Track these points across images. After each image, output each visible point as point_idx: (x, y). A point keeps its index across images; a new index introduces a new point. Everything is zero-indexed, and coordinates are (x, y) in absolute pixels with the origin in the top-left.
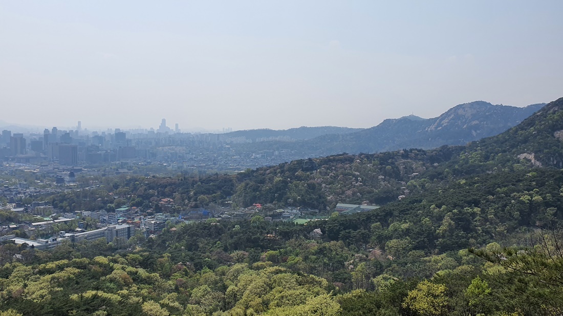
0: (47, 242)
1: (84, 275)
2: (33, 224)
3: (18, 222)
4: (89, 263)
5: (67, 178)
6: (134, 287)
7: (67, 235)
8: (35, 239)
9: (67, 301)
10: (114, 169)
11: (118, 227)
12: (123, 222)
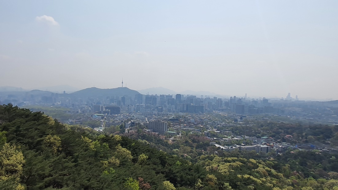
0: (228, 148)
1: (244, 167)
2: (223, 139)
3: (217, 137)
4: (247, 161)
5: (239, 120)
6: (269, 178)
7: (237, 146)
8: (223, 146)
9: (236, 177)
10: (262, 117)
11: (262, 146)
12: (265, 144)
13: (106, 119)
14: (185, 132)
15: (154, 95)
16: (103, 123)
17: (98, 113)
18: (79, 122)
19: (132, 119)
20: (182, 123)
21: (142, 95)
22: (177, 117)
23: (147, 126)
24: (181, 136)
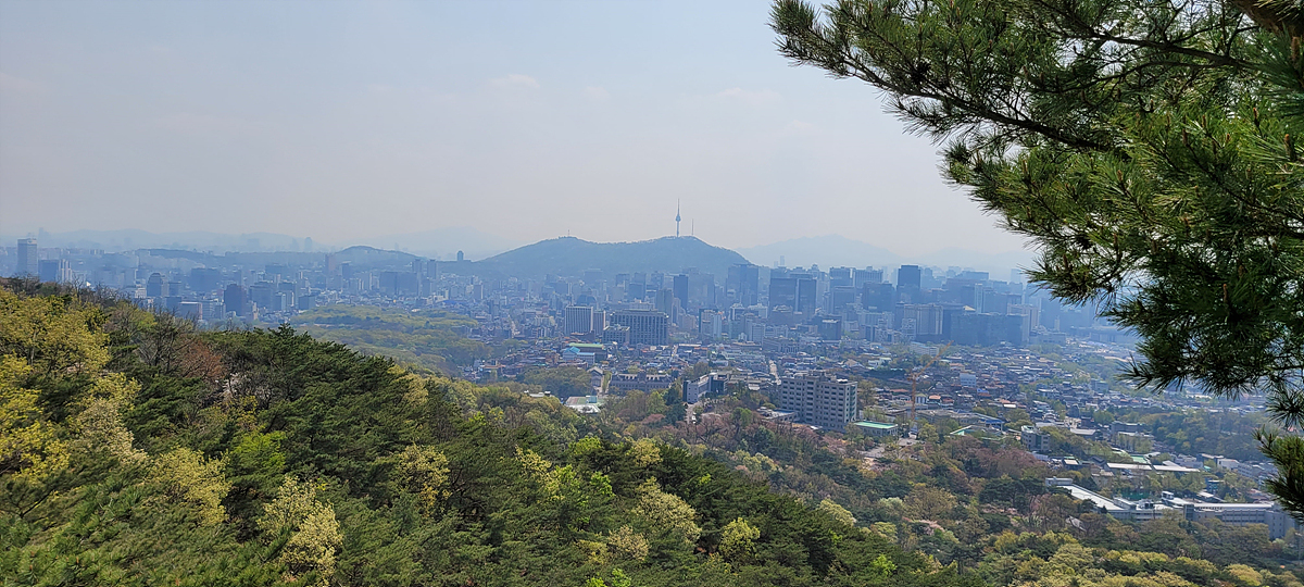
0: (1133, 507)
2: (1111, 465)
3: (1080, 455)
7: (1177, 501)
8: (1110, 496)
13: (611, 364)
14: (932, 427)
15: (807, 267)
16: (603, 380)
17: (583, 339)
18: (513, 371)
19: (713, 366)
20: (921, 387)
21: (756, 269)
22: (901, 364)
23: (774, 397)
24: (914, 442)
